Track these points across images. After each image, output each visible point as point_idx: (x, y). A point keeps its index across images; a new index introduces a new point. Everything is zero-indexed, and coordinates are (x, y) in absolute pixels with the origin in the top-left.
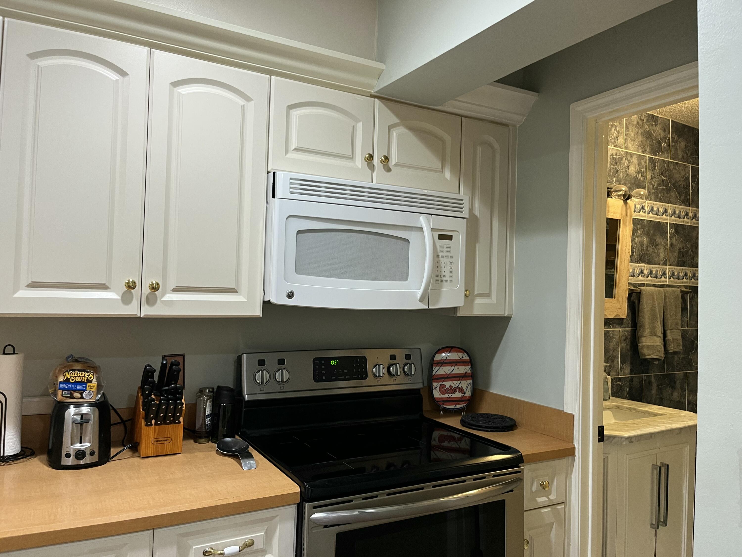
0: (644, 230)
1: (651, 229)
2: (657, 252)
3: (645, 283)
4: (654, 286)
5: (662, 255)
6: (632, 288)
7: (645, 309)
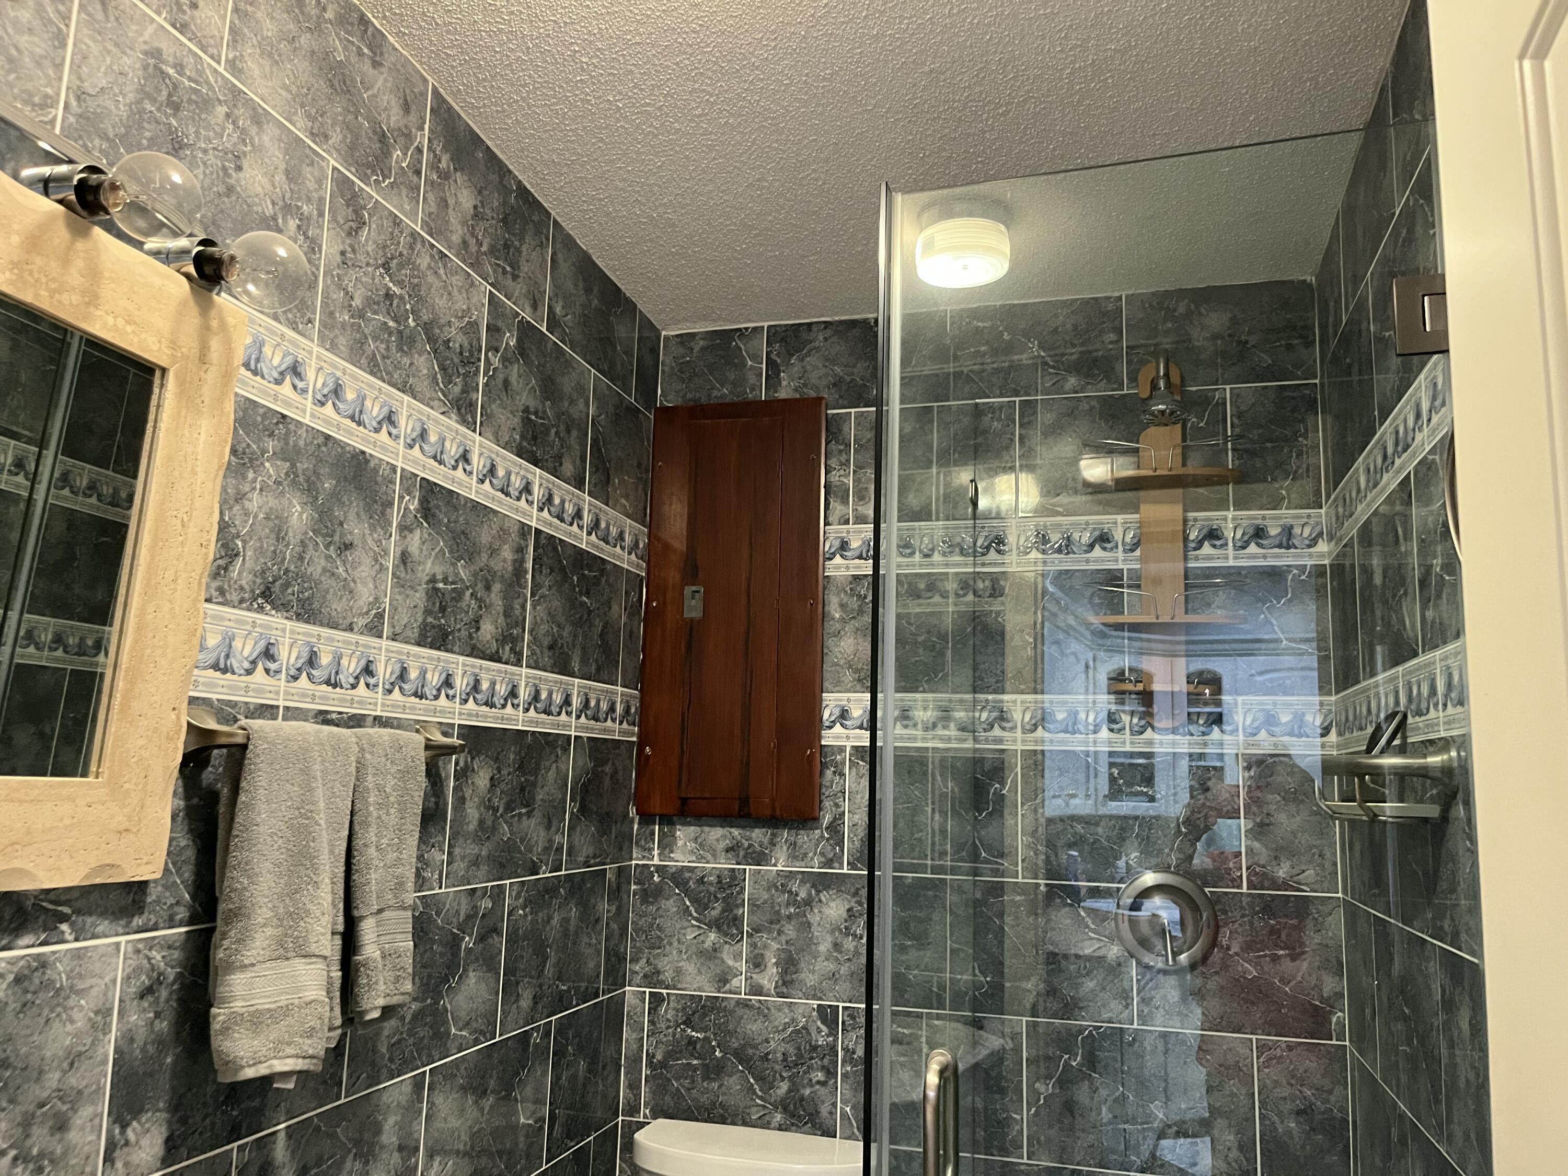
0: (293, 465)
1: (324, 470)
2: (344, 575)
3: (281, 703)
4: (323, 718)
5: (365, 595)
6: (211, 724)
7: (261, 829)
